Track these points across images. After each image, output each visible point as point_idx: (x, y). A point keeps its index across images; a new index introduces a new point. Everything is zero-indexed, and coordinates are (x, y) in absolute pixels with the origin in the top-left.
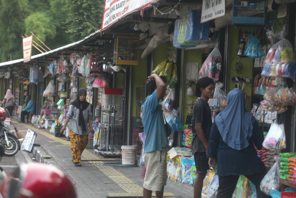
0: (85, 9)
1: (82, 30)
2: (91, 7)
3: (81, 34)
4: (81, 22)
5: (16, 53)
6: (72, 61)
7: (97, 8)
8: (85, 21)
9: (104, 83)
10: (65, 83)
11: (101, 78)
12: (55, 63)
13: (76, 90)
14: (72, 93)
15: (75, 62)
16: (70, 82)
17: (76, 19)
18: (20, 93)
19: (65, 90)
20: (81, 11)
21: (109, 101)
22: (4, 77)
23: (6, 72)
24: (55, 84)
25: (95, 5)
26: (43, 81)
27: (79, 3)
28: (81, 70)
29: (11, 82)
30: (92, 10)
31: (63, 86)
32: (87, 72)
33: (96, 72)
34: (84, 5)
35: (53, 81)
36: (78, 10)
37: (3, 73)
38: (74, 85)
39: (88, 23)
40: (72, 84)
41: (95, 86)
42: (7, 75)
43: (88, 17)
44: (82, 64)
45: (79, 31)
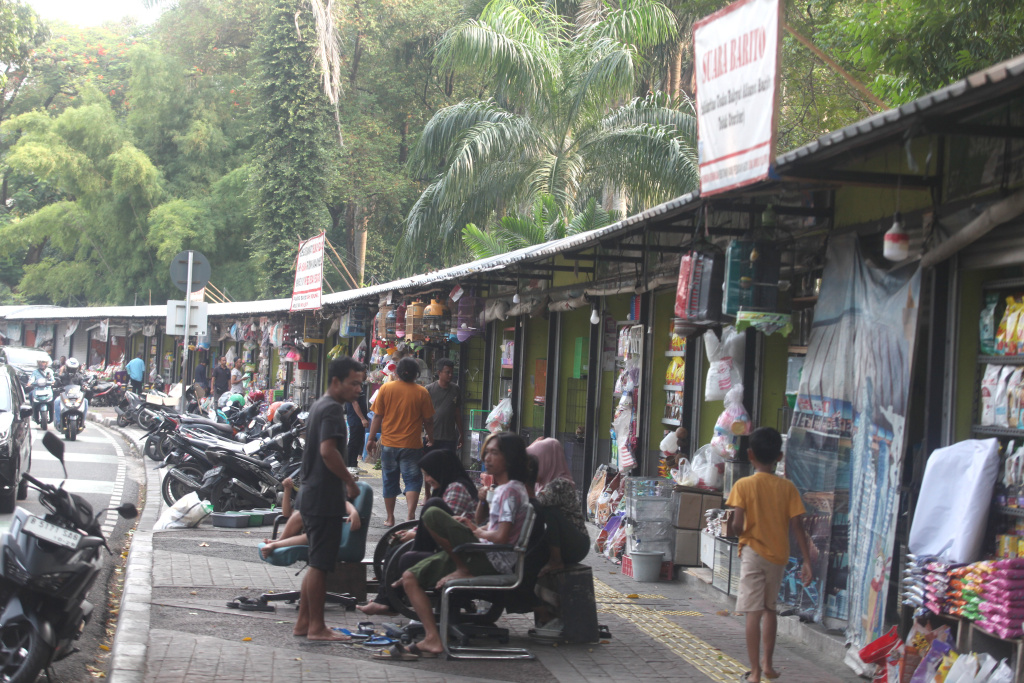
0: (284, 216)
1: (278, 253)
2: (294, 214)
3: (276, 260)
4: (276, 240)
5: (147, 278)
6: (262, 327)
7: (305, 215)
8: (284, 238)
9: (298, 357)
10: (253, 351)
11: (295, 351)
12: (239, 326)
13: (267, 363)
14: (261, 366)
15: (266, 328)
16: (259, 352)
17: (268, 234)
18: (174, 362)
19: (252, 362)
20: (277, 220)
21: (304, 377)
22: (141, 332)
23: (146, 325)
24: (237, 351)
25: (302, 210)
26: (218, 345)
27: (274, 208)
28: (273, 340)
29: (154, 342)
30: (295, 218)
31: (249, 356)
32: (280, 344)
33: (289, 344)
34: (283, 211)
35: (233, 348)
36: (272, 218)
37: (138, 325)
38: (265, 355)
39: (288, 241)
40: (261, 355)
41: (289, 359)
42: (148, 330)
43: (289, 230)
44: (274, 333)
45: (273, 254)
